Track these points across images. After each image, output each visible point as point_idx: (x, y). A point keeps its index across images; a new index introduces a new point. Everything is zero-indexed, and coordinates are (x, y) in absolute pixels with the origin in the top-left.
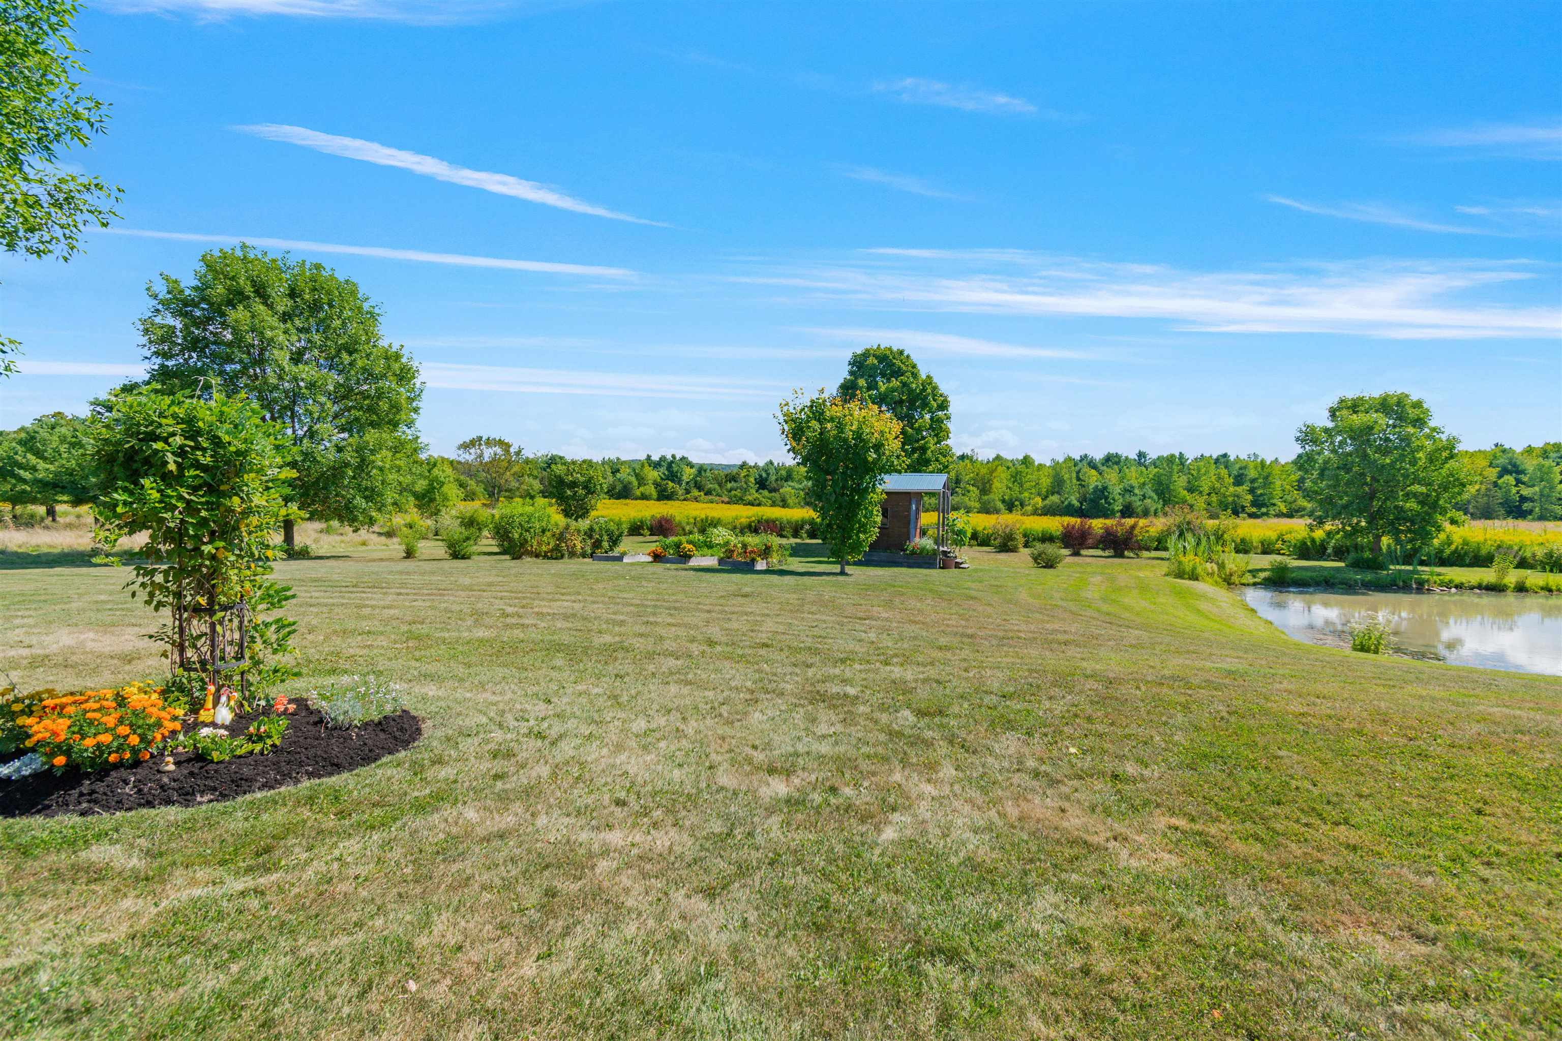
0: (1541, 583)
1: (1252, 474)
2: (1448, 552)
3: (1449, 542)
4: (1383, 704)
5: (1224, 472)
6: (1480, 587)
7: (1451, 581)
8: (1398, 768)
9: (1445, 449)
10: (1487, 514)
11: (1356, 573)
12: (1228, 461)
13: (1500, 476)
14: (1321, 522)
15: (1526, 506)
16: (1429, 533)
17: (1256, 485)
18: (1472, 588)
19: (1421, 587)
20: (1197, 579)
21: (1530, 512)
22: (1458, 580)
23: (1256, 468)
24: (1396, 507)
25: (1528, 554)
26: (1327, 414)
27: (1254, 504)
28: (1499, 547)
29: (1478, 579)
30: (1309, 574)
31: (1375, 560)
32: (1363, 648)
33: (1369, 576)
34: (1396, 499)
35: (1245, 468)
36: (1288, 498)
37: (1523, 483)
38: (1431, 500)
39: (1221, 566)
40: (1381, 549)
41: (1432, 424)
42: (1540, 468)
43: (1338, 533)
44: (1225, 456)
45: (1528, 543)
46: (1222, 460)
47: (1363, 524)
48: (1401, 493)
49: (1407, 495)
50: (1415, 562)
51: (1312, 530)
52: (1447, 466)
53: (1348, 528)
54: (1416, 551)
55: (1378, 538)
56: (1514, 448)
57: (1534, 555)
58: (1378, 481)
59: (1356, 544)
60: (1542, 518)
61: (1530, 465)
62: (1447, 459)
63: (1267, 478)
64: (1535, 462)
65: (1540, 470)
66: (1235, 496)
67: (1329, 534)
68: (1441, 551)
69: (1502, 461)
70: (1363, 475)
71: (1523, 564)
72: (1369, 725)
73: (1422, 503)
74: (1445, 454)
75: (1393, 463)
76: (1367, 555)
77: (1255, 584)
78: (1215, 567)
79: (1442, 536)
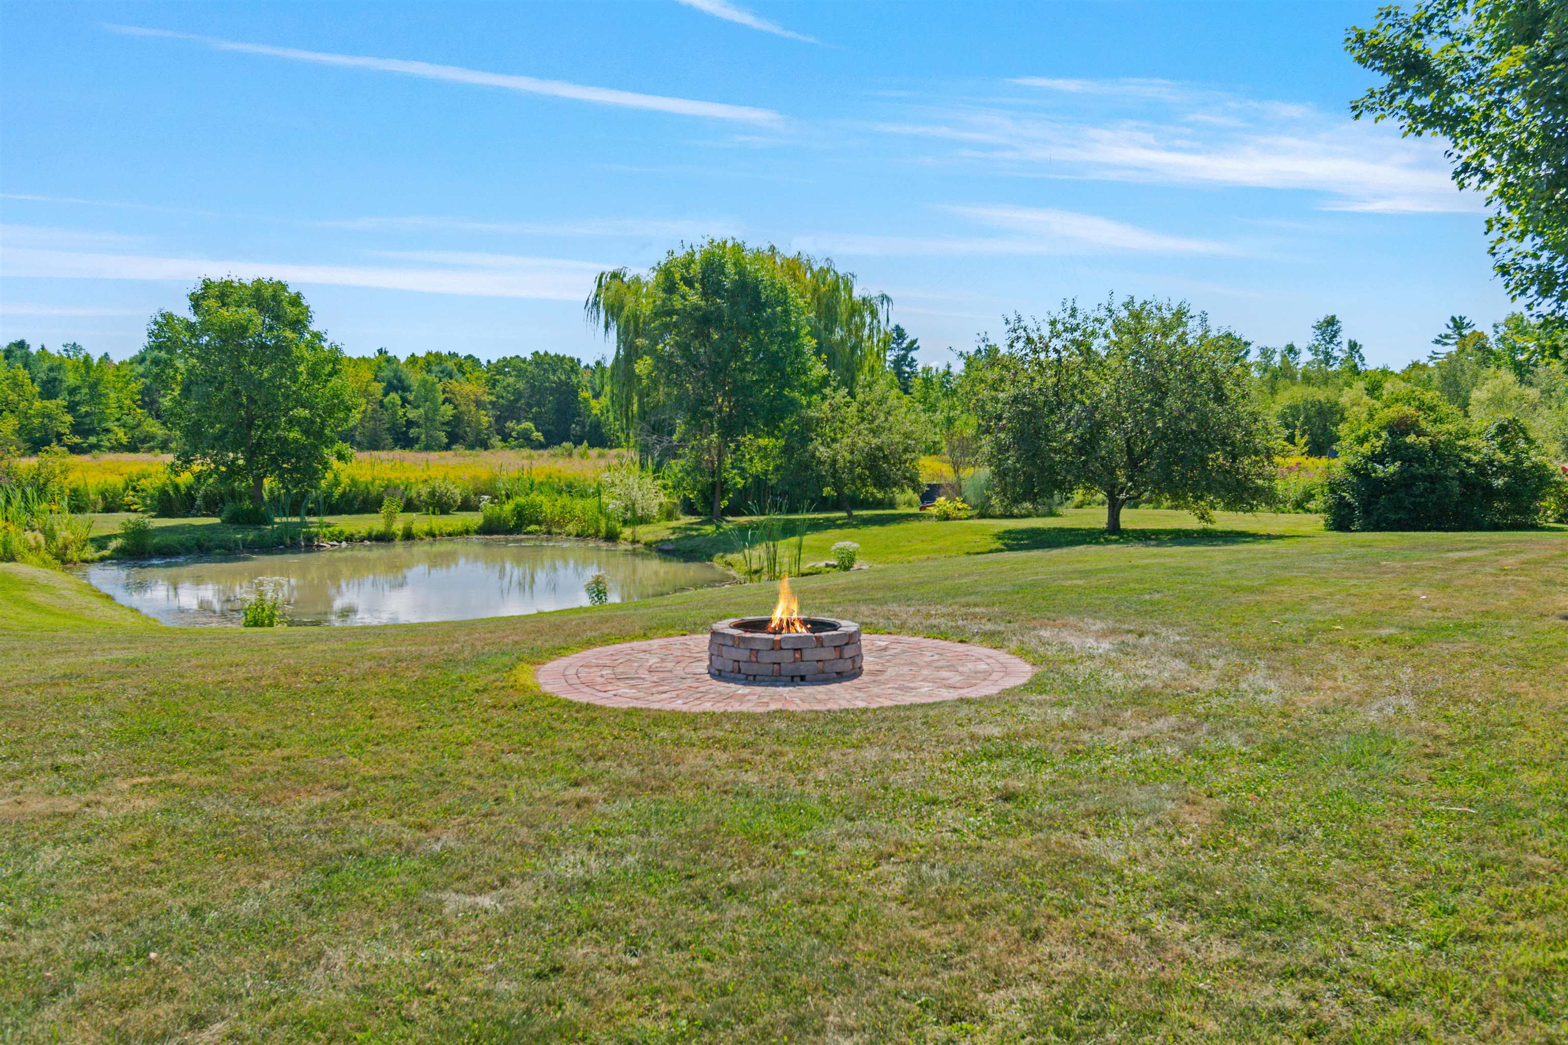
0: (426, 528)
1: (71, 379)
2: (337, 492)
3: (337, 483)
4: (292, 661)
5: (23, 374)
6: (370, 538)
7: (341, 533)
8: (312, 703)
9: (326, 361)
10: (374, 444)
11: (236, 531)
12: (28, 355)
13: (386, 394)
14: (186, 460)
15: (413, 432)
16: (316, 471)
17: (77, 398)
18: (362, 540)
19: (310, 544)
20: (12, 559)
21: (417, 440)
22: (348, 530)
23: (76, 369)
24: (279, 438)
25: (414, 494)
26: (188, 303)
27: (76, 429)
28: (387, 487)
29: (367, 528)
30: (176, 537)
31: (256, 511)
32: (256, 623)
33: (251, 536)
34: (277, 426)
35: (59, 368)
36: (130, 420)
37: (409, 403)
38: (316, 427)
39: (50, 535)
40: (262, 497)
41: (314, 327)
42: (424, 383)
43: (210, 476)
44: (21, 345)
45: (413, 480)
46: (18, 353)
47: (241, 462)
48: (283, 419)
49: (291, 422)
50: (303, 511)
51: (177, 474)
52: (329, 385)
53: (223, 469)
54: (304, 495)
55: (259, 480)
56: (398, 357)
57: (419, 495)
58: (256, 402)
59: (233, 490)
60: (428, 448)
61: (414, 378)
62: (330, 375)
63: (94, 386)
64: (419, 377)
65: (424, 386)
66: (44, 416)
67: (198, 477)
68: (330, 495)
69: (387, 373)
70: (237, 393)
71: (409, 506)
72: (282, 678)
73: (306, 432)
74: (328, 368)
75: (271, 379)
76: (247, 504)
77: (102, 559)
78: (41, 538)
79: (329, 476)
